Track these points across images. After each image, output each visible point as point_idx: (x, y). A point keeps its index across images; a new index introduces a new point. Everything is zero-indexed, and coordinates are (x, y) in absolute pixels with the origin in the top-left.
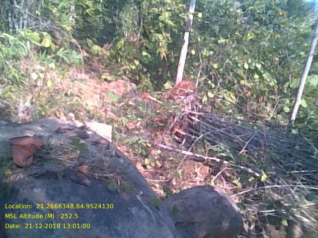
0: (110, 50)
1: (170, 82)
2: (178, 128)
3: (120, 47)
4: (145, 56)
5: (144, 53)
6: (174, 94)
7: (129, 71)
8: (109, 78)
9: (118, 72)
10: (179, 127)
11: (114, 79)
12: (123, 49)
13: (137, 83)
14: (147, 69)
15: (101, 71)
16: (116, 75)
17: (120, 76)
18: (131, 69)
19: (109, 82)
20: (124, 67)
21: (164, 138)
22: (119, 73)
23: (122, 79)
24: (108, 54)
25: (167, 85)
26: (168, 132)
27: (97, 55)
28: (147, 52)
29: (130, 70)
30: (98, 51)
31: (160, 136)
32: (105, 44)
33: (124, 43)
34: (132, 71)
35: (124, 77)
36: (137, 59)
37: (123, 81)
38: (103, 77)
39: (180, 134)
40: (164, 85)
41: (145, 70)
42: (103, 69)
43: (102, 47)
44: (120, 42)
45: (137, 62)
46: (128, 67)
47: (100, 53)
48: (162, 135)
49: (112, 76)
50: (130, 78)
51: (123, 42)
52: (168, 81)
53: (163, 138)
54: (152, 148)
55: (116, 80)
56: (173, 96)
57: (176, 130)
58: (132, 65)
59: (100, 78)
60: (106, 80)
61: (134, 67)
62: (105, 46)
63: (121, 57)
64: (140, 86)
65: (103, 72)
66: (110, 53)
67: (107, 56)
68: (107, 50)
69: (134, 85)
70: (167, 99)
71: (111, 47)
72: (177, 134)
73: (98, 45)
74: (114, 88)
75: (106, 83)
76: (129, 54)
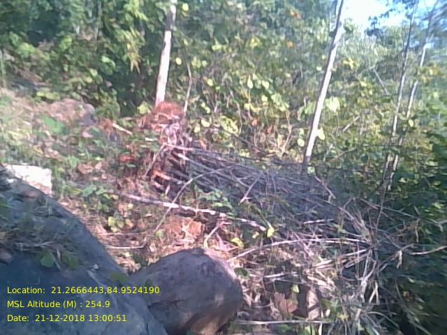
0: (49, 52)
1: (146, 104)
2: (159, 171)
3: (65, 47)
4: (108, 64)
5: (105, 59)
6: (152, 122)
7: (82, 86)
8: (50, 96)
9: (63, 87)
10: (160, 169)
11: (58, 98)
12: (71, 51)
13: (96, 103)
14: (112, 82)
15: (36, 84)
16: (62, 91)
17: (68, 92)
18: (86, 83)
19: (50, 102)
20: (74, 80)
21: (139, 185)
22: (67, 88)
23: (72, 97)
24: (47, 57)
25: (143, 108)
26: (144, 177)
27: (29, 59)
28: (110, 58)
29: (84, 85)
30: (30, 53)
31: (132, 183)
32: (40, 43)
33: (73, 41)
34: (87, 86)
35: (74, 94)
36: (94, 68)
37: (71, 100)
38: (40, 94)
39: (162, 179)
40: (138, 108)
41: (109, 84)
42: (39, 81)
43: (36, 46)
44: (66, 40)
45: (94, 73)
46: (80, 80)
47: (34, 57)
48: (134, 181)
49: (55, 93)
50: (84, 97)
51: (70, 40)
52: (144, 102)
53: (136, 186)
54: (120, 201)
55: (62, 99)
56: (149, 123)
57: (157, 173)
58: (87, 76)
59: (34, 96)
60: (44, 99)
61: (89, 80)
62: (42, 45)
63: (70, 63)
64: (100, 108)
65: (39, 87)
66: (51, 57)
67: (47, 61)
68: (46, 51)
69: (90, 106)
70: (142, 128)
71: (52, 48)
72: (158, 179)
73: (29, 43)
74: (58, 112)
75: (44, 103)
76: (80, 59)
